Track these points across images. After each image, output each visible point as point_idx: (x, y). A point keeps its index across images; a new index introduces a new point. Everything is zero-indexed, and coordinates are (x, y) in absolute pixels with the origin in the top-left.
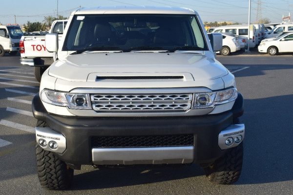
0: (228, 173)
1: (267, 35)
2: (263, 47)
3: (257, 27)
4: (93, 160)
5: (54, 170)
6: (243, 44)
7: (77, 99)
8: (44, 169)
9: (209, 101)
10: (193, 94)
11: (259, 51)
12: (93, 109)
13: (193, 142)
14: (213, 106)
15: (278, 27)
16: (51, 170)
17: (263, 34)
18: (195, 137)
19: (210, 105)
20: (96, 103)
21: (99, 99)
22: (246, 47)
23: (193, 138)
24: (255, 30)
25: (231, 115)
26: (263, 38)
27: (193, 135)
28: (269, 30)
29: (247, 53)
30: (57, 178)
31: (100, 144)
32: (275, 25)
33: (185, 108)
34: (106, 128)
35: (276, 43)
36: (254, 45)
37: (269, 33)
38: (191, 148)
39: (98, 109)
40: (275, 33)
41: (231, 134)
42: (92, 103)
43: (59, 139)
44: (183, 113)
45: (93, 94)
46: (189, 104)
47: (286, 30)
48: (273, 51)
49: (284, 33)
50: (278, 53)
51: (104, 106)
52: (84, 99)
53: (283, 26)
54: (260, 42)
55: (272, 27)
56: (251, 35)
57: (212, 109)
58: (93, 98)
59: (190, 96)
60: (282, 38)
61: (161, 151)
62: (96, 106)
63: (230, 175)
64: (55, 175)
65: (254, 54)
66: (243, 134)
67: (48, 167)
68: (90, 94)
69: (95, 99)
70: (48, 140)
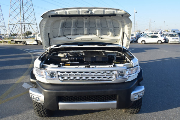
0: (134, 110)
1: (141, 36)
2: (139, 41)
3: (137, 33)
4: (59, 109)
5: (42, 109)
6: (132, 39)
7: (51, 74)
8: (37, 108)
9: (125, 75)
10: (116, 71)
11: (138, 42)
12: (59, 80)
13: (116, 99)
14: (127, 77)
15: (145, 33)
16: (40, 109)
17: (139, 36)
18: (117, 96)
19: (126, 77)
20: (61, 76)
21: (63, 74)
22: (133, 41)
23: (116, 97)
24: (136, 34)
25: (137, 81)
26: (139, 37)
27: (116, 95)
28: (141, 34)
29: (133, 43)
30: (44, 113)
31: (63, 100)
32: (143, 32)
33: (111, 79)
34: (66, 91)
35: (145, 39)
36: (136, 40)
37: (142, 35)
38: (115, 102)
39: (62, 79)
40: (144, 35)
41: (137, 93)
42: (59, 76)
43: (41, 97)
44: (111, 81)
45: (60, 71)
46: (114, 77)
47: (148, 34)
48: (143, 42)
49: (147, 35)
50: (145, 43)
51: (66, 78)
52: (55, 74)
53: (147, 32)
54: (138, 39)
55: (142, 33)
56: (135, 36)
57: (127, 79)
58: (59, 73)
59: (115, 72)
60: (147, 37)
61: (98, 104)
62: (61, 78)
63: (135, 111)
64: (42, 112)
65: (136, 43)
66: (143, 92)
67: (39, 108)
68: (58, 71)
69: (60, 74)
70: (35, 97)
